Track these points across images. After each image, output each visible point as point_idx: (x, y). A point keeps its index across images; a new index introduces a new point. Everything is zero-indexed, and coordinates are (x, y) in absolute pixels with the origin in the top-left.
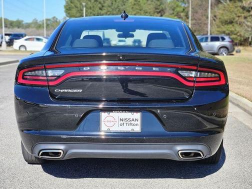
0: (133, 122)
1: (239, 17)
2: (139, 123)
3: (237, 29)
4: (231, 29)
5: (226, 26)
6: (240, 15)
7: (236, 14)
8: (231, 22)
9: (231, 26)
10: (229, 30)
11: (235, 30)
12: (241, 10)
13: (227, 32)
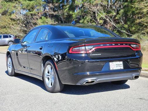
0: (120, 65)
1: (9, 24)
2: (122, 65)
3: (9, 31)
4: (5, 31)
5: (2, 29)
6: (10, 23)
7: (8, 23)
8: (5, 27)
9: (5, 29)
10: (4, 32)
11: (8, 32)
12: (10, 20)
13: (3, 33)
